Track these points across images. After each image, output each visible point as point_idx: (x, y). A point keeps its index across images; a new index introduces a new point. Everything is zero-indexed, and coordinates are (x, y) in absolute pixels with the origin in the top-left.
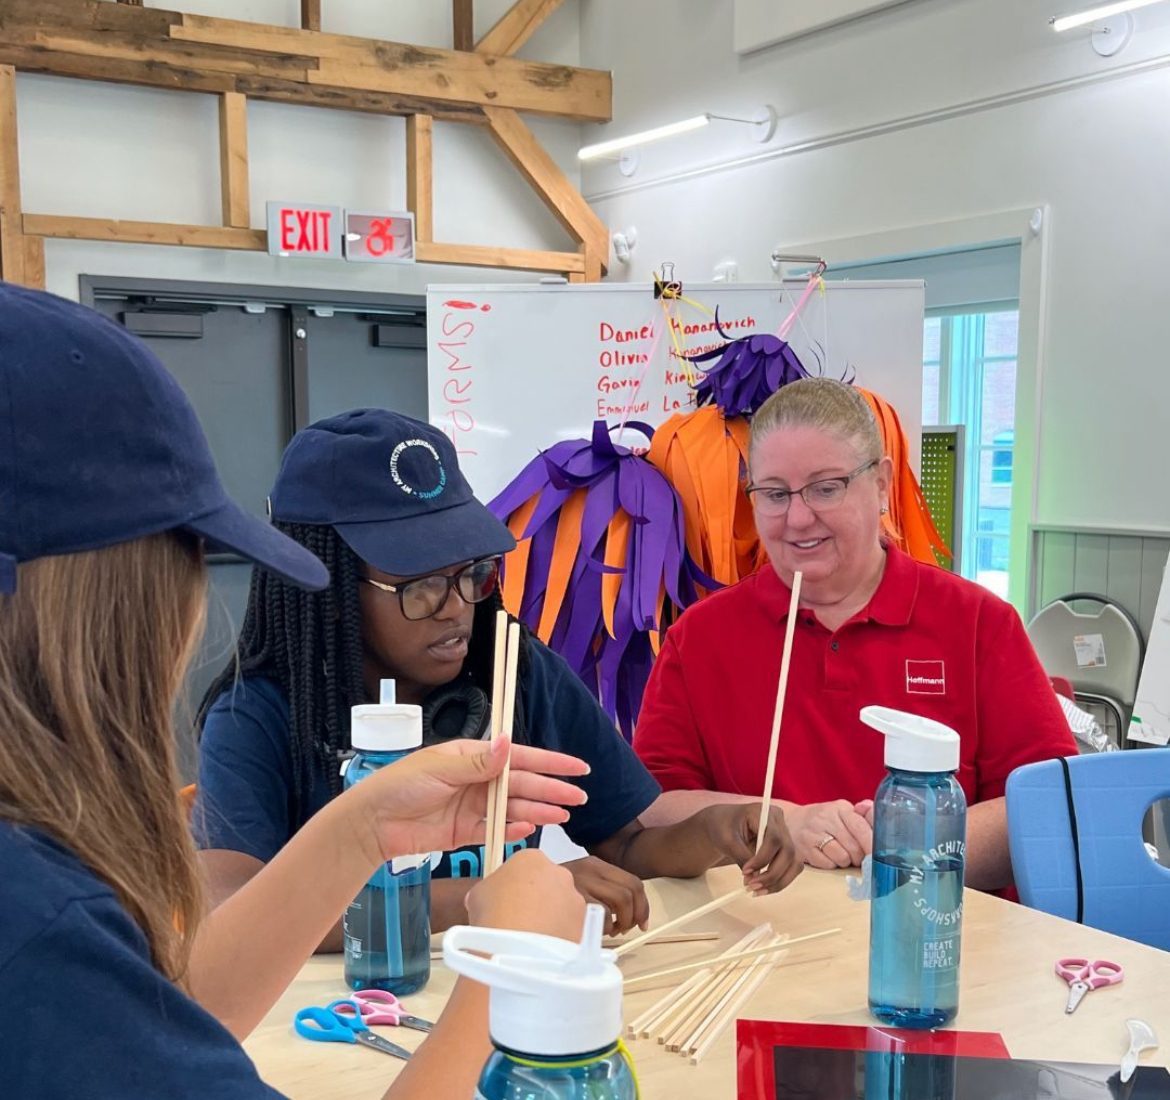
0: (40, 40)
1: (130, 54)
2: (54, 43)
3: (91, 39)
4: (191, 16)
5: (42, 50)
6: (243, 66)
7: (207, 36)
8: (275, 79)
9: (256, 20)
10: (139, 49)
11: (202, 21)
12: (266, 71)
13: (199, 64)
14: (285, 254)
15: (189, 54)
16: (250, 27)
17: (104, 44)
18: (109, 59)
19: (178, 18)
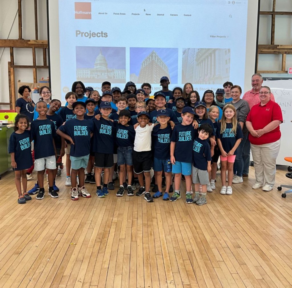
0: (262, 50)
1: (272, 51)
2: (263, 50)
3: (268, 49)
4: (280, 45)
5: (262, 51)
6: (286, 50)
7: (282, 47)
8: (290, 52)
9: (288, 44)
10: (273, 50)
11: (281, 46)
12: (289, 51)
13: (280, 51)
14: (290, 74)
15: (279, 50)
16: (287, 45)
17: (269, 50)
18: (269, 52)
19: (278, 46)
